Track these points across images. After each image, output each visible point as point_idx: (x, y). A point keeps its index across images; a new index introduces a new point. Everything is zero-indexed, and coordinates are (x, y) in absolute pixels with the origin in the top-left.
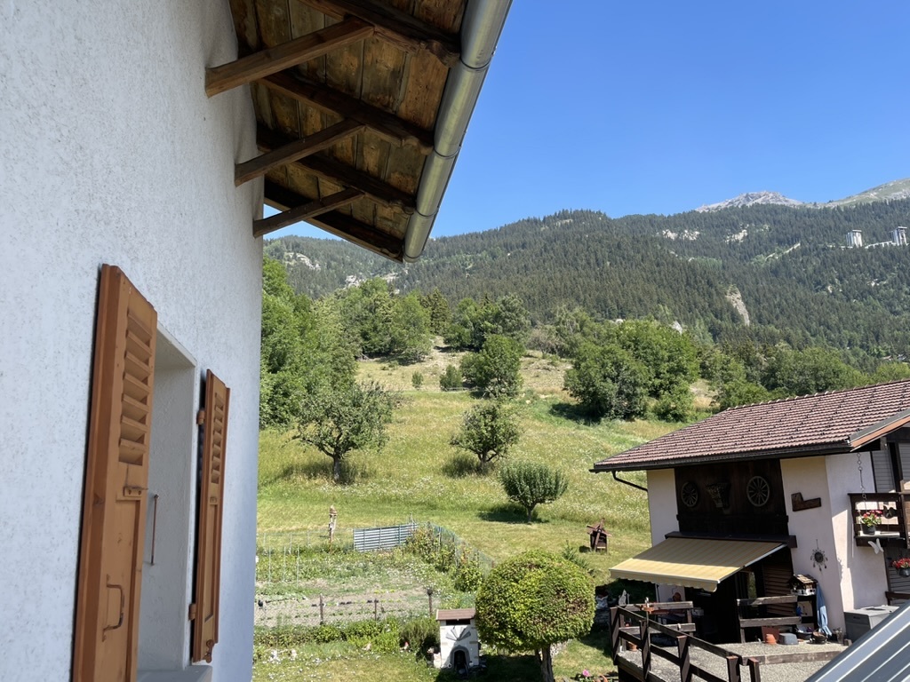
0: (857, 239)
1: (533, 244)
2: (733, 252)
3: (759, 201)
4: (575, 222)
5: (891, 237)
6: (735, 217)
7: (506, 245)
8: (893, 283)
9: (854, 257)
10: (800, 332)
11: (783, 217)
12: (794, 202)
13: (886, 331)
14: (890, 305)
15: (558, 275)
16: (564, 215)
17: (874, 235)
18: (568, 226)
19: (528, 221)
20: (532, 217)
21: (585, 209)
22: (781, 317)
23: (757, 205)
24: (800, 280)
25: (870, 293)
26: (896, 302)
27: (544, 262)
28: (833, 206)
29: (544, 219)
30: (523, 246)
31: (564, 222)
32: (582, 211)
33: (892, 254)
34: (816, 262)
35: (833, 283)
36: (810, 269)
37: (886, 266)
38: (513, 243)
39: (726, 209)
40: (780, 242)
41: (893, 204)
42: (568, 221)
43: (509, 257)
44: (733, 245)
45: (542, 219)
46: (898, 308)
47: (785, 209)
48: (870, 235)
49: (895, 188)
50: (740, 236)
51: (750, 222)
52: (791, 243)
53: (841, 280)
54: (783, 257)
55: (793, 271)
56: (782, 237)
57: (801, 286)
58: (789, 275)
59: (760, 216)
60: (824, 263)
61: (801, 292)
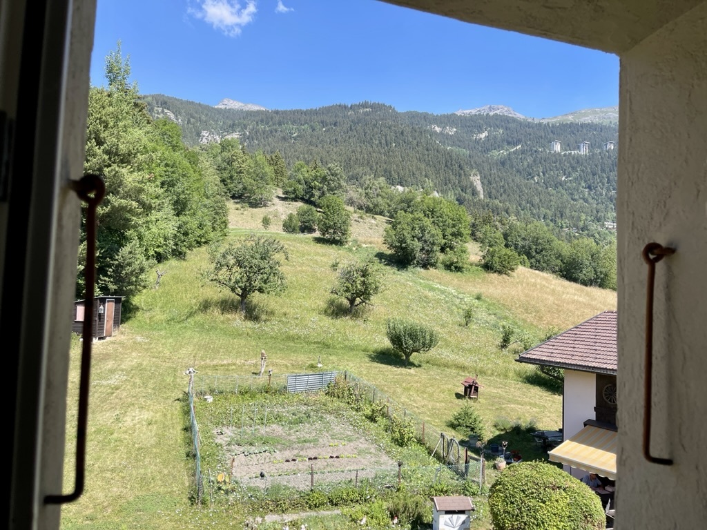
0: (557, 147)
1: (342, 123)
2: (477, 147)
3: (498, 112)
4: (372, 111)
5: (579, 148)
6: (482, 122)
7: (322, 122)
8: (576, 179)
9: (554, 159)
10: (515, 206)
11: (512, 126)
12: (520, 116)
13: (568, 211)
14: (572, 194)
15: (358, 148)
16: (365, 105)
17: (568, 145)
18: (367, 114)
19: (340, 106)
20: (342, 103)
21: (380, 103)
22: (503, 195)
23: (496, 115)
24: (518, 171)
25: (561, 185)
26: (576, 193)
27: (349, 138)
28: (544, 122)
29: (351, 106)
30: (335, 125)
31: (365, 110)
32: (378, 104)
33: (578, 160)
34: (530, 160)
35: (539, 175)
36: (526, 164)
37: (573, 168)
38: (328, 121)
39: (476, 115)
40: (509, 143)
41: (583, 126)
42: (368, 110)
43: (325, 131)
44: (478, 141)
45: (349, 106)
46: (576, 197)
47: (514, 120)
48: (567, 145)
49: (585, 115)
50: (483, 136)
51: (491, 127)
52: (515, 144)
53: (544, 174)
54: (509, 154)
55: (515, 164)
56: (510, 139)
57: (518, 175)
58: (512, 167)
59: (498, 123)
60: (535, 161)
61: (518, 179)
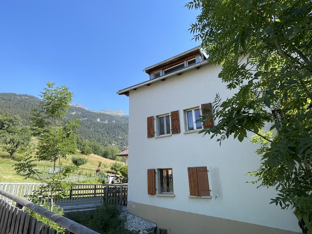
0: (99, 120)
2: (71, 117)
3: (79, 106)
4: (29, 98)
5: (105, 121)
6: (74, 109)
8: (104, 130)
9: (97, 123)
10: (84, 138)
11: (84, 112)
12: (87, 109)
13: (101, 140)
14: (102, 135)
17: (102, 120)
18: (27, 99)
19: (13, 94)
20: (15, 93)
22: (80, 134)
23: (79, 107)
24: (85, 126)
25: (99, 132)
26: (104, 134)
28: (95, 112)
32: (32, 96)
33: (104, 124)
34: (89, 123)
35: (92, 128)
37: (103, 127)
39: (71, 106)
40: (83, 117)
41: (106, 115)
42: (27, 97)
44: (72, 115)
45: (18, 95)
46: (104, 136)
47: (85, 110)
48: (101, 120)
49: (107, 112)
50: (74, 113)
51: (77, 111)
52: (85, 118)
53: (94, 128)
54: (83, 120)
55: (84, 124)
56: (83, 116)
59: (79, 110)
60: (91, 124)
61: (85, 129)
